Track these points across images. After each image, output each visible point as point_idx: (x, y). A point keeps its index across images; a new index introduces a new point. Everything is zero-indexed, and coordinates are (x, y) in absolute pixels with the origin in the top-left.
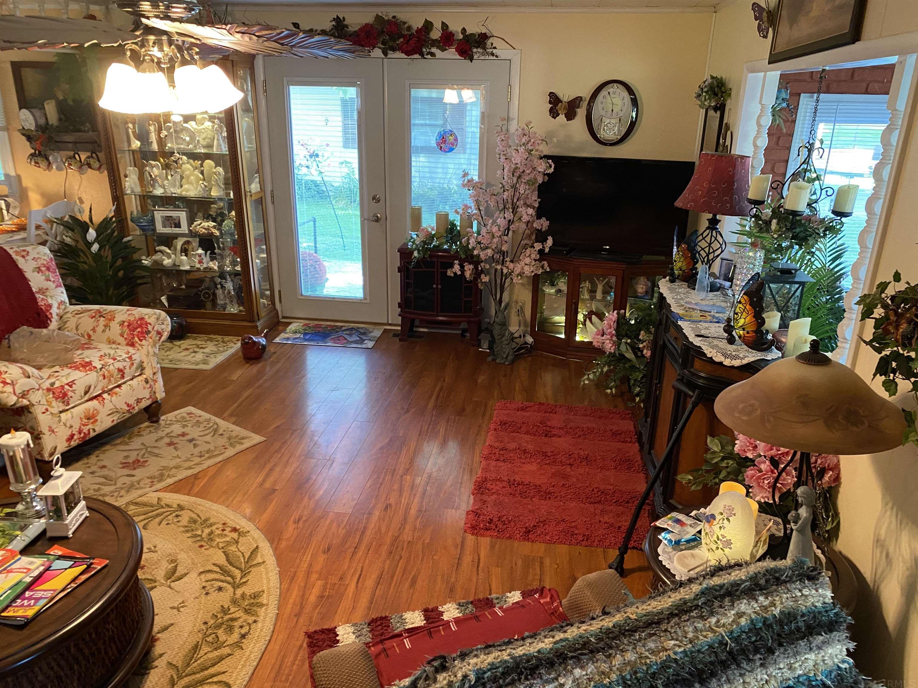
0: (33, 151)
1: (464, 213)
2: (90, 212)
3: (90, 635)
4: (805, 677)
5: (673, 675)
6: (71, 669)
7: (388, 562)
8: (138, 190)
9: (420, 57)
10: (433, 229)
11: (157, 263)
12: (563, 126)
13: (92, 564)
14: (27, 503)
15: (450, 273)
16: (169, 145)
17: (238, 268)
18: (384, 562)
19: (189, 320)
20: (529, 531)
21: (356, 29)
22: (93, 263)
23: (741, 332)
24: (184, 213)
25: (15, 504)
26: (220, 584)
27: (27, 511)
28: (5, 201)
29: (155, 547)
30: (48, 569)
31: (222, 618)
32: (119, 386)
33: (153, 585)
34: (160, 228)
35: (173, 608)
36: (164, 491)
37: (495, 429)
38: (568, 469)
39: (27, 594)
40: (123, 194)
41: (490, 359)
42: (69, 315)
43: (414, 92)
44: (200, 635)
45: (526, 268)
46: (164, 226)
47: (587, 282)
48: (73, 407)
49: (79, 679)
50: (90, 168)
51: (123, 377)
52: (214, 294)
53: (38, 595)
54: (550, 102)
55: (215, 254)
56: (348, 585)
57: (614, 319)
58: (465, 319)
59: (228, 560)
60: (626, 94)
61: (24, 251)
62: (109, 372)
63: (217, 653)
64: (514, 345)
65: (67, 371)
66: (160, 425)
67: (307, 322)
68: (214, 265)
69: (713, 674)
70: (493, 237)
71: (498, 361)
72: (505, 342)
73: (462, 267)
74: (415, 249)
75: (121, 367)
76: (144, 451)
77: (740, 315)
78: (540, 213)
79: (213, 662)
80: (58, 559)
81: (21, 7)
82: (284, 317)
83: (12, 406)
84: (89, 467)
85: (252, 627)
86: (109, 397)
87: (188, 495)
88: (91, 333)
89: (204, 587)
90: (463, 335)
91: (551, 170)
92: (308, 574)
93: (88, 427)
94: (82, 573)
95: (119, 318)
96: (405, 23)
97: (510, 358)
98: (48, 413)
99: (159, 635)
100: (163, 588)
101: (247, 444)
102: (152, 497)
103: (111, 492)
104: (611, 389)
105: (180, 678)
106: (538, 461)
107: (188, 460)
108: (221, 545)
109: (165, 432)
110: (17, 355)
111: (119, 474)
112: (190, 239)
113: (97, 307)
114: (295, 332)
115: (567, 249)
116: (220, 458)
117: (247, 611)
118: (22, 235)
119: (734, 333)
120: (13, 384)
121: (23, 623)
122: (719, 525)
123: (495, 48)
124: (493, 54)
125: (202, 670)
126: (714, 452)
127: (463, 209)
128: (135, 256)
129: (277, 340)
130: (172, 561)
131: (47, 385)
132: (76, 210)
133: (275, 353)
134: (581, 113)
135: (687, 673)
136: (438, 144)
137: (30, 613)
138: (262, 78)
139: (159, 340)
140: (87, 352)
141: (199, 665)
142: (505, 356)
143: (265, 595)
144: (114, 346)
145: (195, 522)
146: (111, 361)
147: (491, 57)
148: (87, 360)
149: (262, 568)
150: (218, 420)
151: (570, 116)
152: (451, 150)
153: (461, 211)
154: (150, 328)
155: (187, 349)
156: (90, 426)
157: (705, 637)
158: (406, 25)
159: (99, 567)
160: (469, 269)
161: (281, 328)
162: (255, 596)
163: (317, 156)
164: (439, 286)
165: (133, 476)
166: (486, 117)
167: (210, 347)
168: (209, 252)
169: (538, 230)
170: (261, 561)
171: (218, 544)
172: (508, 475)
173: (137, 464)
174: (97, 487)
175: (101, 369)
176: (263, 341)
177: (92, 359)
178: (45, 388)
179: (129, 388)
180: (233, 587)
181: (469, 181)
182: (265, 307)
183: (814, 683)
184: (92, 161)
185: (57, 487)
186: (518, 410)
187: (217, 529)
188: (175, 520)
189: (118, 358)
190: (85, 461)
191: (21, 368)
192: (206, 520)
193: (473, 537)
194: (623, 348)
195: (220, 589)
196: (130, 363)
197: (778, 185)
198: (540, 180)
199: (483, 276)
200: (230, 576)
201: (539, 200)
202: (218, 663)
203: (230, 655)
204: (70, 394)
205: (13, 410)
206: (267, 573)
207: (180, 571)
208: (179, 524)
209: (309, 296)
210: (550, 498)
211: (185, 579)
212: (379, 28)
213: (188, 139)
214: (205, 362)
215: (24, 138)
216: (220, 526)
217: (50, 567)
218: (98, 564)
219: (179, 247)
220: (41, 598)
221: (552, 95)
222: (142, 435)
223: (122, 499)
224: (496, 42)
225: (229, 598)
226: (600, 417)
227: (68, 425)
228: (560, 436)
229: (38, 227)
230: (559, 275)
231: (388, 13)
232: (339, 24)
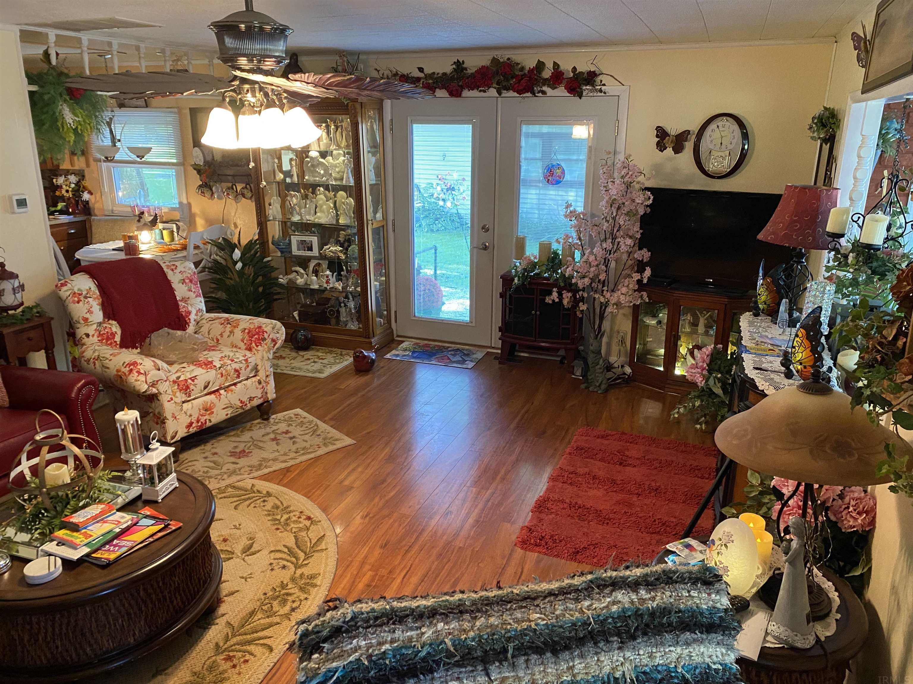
0: (201, 183)
1: (565, 243)
2: (239, 235)
3: (158, 583)
4: (665, 668)
5: (528, 642)
6: (140, 609)
7: (436, 563)
8: (279, 216)
9: (531, 95)
10: (535, 258)
11: (292, 282)
12: (670, 159)
13: (169, 525)
14: (133, 470)
15: (548, 300)
16: (306, 178)
17: (359, 289)
18: (433, 562)
19: (314, 334)
20: (578, 552)
21: (473, 71)
22: (237, 280)
23: (799, 367)
24: (316, 238)
25: (125, 471)
26: (285, 563)
27: (133, 477)
28: (177, 224)
29: (240, 525)
30: (135, 524)
31: (280, 591)
32: (235, 384)
33: (230, 556)
34: (295, 251)
35: (242, 578)
36: (260, 479)
37: (570, 454)
38: (635, 498)
39: (115, 542)
40: (267, 220)
41: (583, 386)
42: (204, 321)
43: (525, 128)
44: (258, 603)
45: (622, 298)
46: (299, 250)
47: (689, 315)
48: (194, 399)
49: (146, 620)
50: (244, 197)
51: (238, 377)
52: (338, 312)
53: (123, 543)
54: (657, 136)
55: (341, 275)
56: (394, 579)
57: (707, 353)
58: (563, 346)
59: (296, 543)
60: (736, 127)
61: (174, 265)
62: (226, 371)
63: (268, 620)
64: (609, 375)
65: (192, 367)
66: (269, 422)
67: (418, 341)
68: (339, 286)
69: (567, 648)
70: (590, 266)
71: (591, 389)
72: (598, 371)
73: (560, 294)
74: (516, 276)
75: (238, 368)
76: (251, 443)
77: (797, 348)
78: (642, 244)
79: (263, 627)
80: (145, 518)
81: (193, 62)
82: (398, 336)
83: (144, 392)
84: (204, 453)
85: (303, 603)
86: (225, 393)
87: (278, 484)
88: (219, 337)
89: (271, 564)
90: (561, 362)
91: (650, 202)
92: (363, 563)
93: (205, 418)
94: (160, 531)
95: (242, 326)
96: (518, 64)
97: (603, 387)
98: (173, 402)
99: (225, 598)
100: (238, 560)
101: (339, 445)
102: (248, 483)
103: (216, 475)
104: (701, 425)
105: (234, 636)
106: (605, 487)
107: (285, 454)
108: (294, 530)
109: (272, 429)
110: (155, 351)
111: (226, 461)
112: (320, 262)
113: (227, 315)
114: (405, 350)
115: (668, 280)
116: (312, 456)
117: (302, 589)
118: (184, 253)
119: (791, 367)
120: (145, 374)
121: (105, 564)
122: (717, 551)
123: (604, 85)
124: (601, 91)
125: (253, 633)
126: (753, 486)
127: (564, 239)
128: (273, 275)
129: (388, 356)
130: (251, 539)
131: (174, 377)
132: (228, 233)
133: (383, 367)
134: (689, 146)
135: (541, 643)
136: (545, 177)
137: (113, 556)
138: (390, 118)
139: (274, 347)
140: (212, 353)
141: (251, 628)
142: (598, 385)
143: (320, 578)
144: (234, 349)
145: (277, 507)
146: (229, 362)
147: (599, 94)
148: (210, 360)
149: (323, 554)
150: (319, 422)
151: (678, 149)
152: (558, 182)
153: (562, 241)
154: (266, 335)
155: (309, 359)
156: (207, 417)
157: (572, 616)
158: (520, 66)
159: (174, 528)
160: (567, 296)
161: (394, 345)
162: (312, 577)
163: (453, 189)
164: (538, 313)
165: (237, 464)
166: (593, 150)
167: (330, 358)
168: (335, 274)
169: (639, 260)
170: (324, 548)
171: (292, 529)
172: (571, 497)
173: (243, 454)
174: (206, 469)
175: (220, 368)
176: (373, 356)
177: (214, 359)
178: (171, 380)
179: (243, 386)
180: (296, 567)
181: (571, 212)
182: (381, 326)
183: (673, 674)
184: (245, 191)
185: (151, 458)
186: (598, 438)
187: (294, 516)
188: (262, 504)
189: (236, 360)
190: (202, 447)
191: (154, 361)
192: (287, 507)
193: (522, 551)
194: (711, 382)
195: (284, 567)
196: (245, 365)
197: (859, 218)
198: (641, 212)
199: (581, 304)
200: (295, 557)
201: (641, 231)
202: (268, 628)
203: (279, 624)
204: (192, 387)
205: (145, 396)
206: (327, 558)
207: (255, 547)
208: (263, 508)
209: (421, 318)
210: (608, 523)
211: (258, 555)
212: (494, 69)
213: (322, 172)
214: (320, 371)
215: (195, 172)
216: (298, 514)
217: (137, 523)
218: (174, 525)
219: (311, 268)
220: (124, 546)
221: (659, 128)
222: (253, 430)
223: (224, 482)
224: (604, 79)
225: (289, 576)
226: (683, 452)
227: (188, 414)
228: (635, 466)
229: (196, 247)
230: (660, 307)
231: (503, 56)
232: (459, 66)
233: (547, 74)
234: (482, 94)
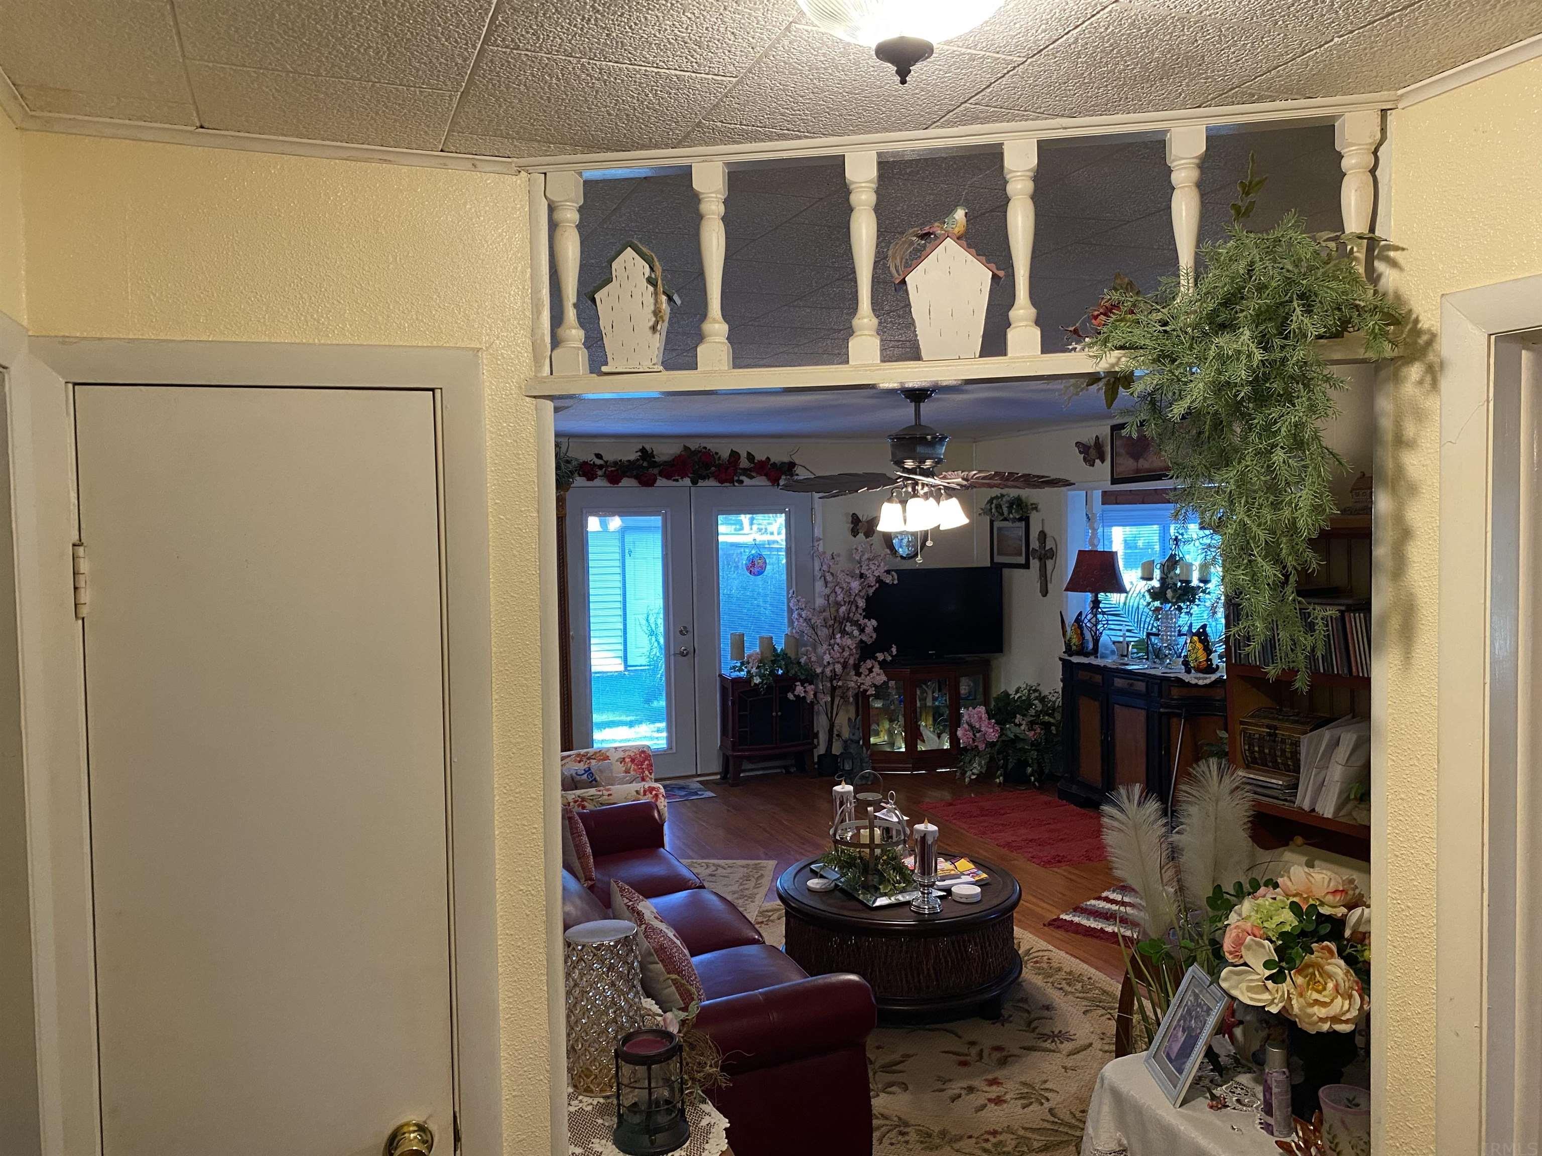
9: (731, 485)
15: (791, 696)
21: (664, 459)
43: (722, 517)
47: (918, 690)
54: (851, 522)
73: (805, 688)
96: (717, 453)
123: (797, 475)
151: (868, 534)
158: (715, 455)
164: (779, 713)
212: (687, 458)
221: (852, 515)
224: (799, 469)
231: (694, 445)
232: (645, 454)
233: (744, 463)
234: (675, 483)
